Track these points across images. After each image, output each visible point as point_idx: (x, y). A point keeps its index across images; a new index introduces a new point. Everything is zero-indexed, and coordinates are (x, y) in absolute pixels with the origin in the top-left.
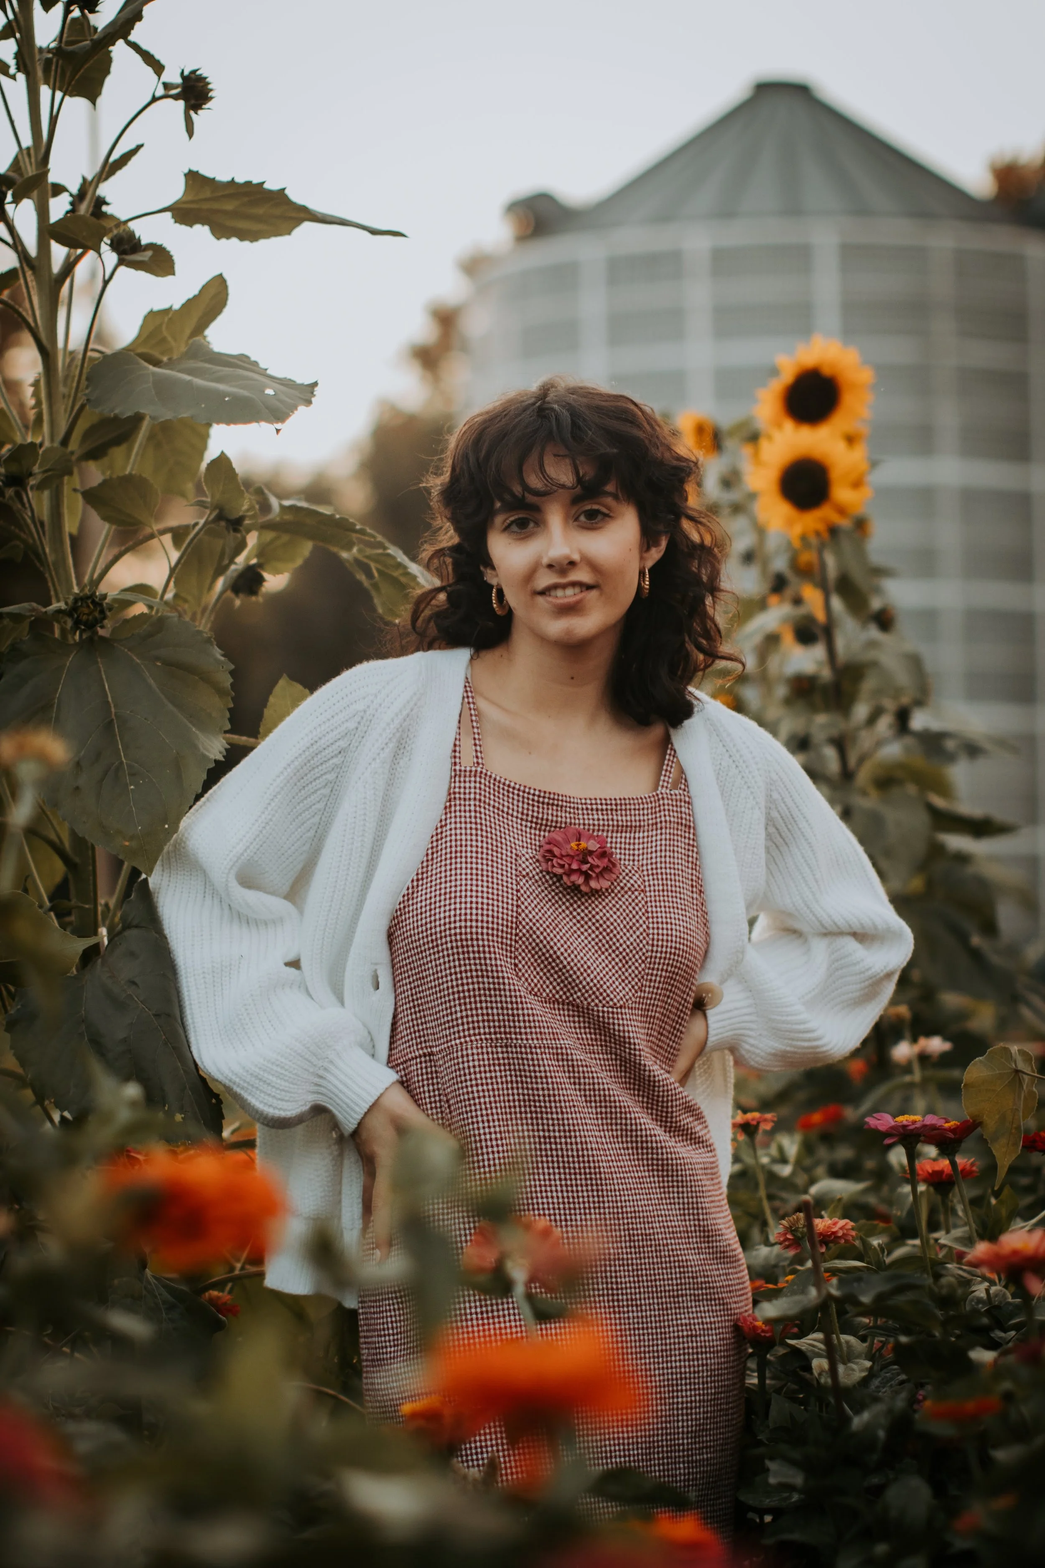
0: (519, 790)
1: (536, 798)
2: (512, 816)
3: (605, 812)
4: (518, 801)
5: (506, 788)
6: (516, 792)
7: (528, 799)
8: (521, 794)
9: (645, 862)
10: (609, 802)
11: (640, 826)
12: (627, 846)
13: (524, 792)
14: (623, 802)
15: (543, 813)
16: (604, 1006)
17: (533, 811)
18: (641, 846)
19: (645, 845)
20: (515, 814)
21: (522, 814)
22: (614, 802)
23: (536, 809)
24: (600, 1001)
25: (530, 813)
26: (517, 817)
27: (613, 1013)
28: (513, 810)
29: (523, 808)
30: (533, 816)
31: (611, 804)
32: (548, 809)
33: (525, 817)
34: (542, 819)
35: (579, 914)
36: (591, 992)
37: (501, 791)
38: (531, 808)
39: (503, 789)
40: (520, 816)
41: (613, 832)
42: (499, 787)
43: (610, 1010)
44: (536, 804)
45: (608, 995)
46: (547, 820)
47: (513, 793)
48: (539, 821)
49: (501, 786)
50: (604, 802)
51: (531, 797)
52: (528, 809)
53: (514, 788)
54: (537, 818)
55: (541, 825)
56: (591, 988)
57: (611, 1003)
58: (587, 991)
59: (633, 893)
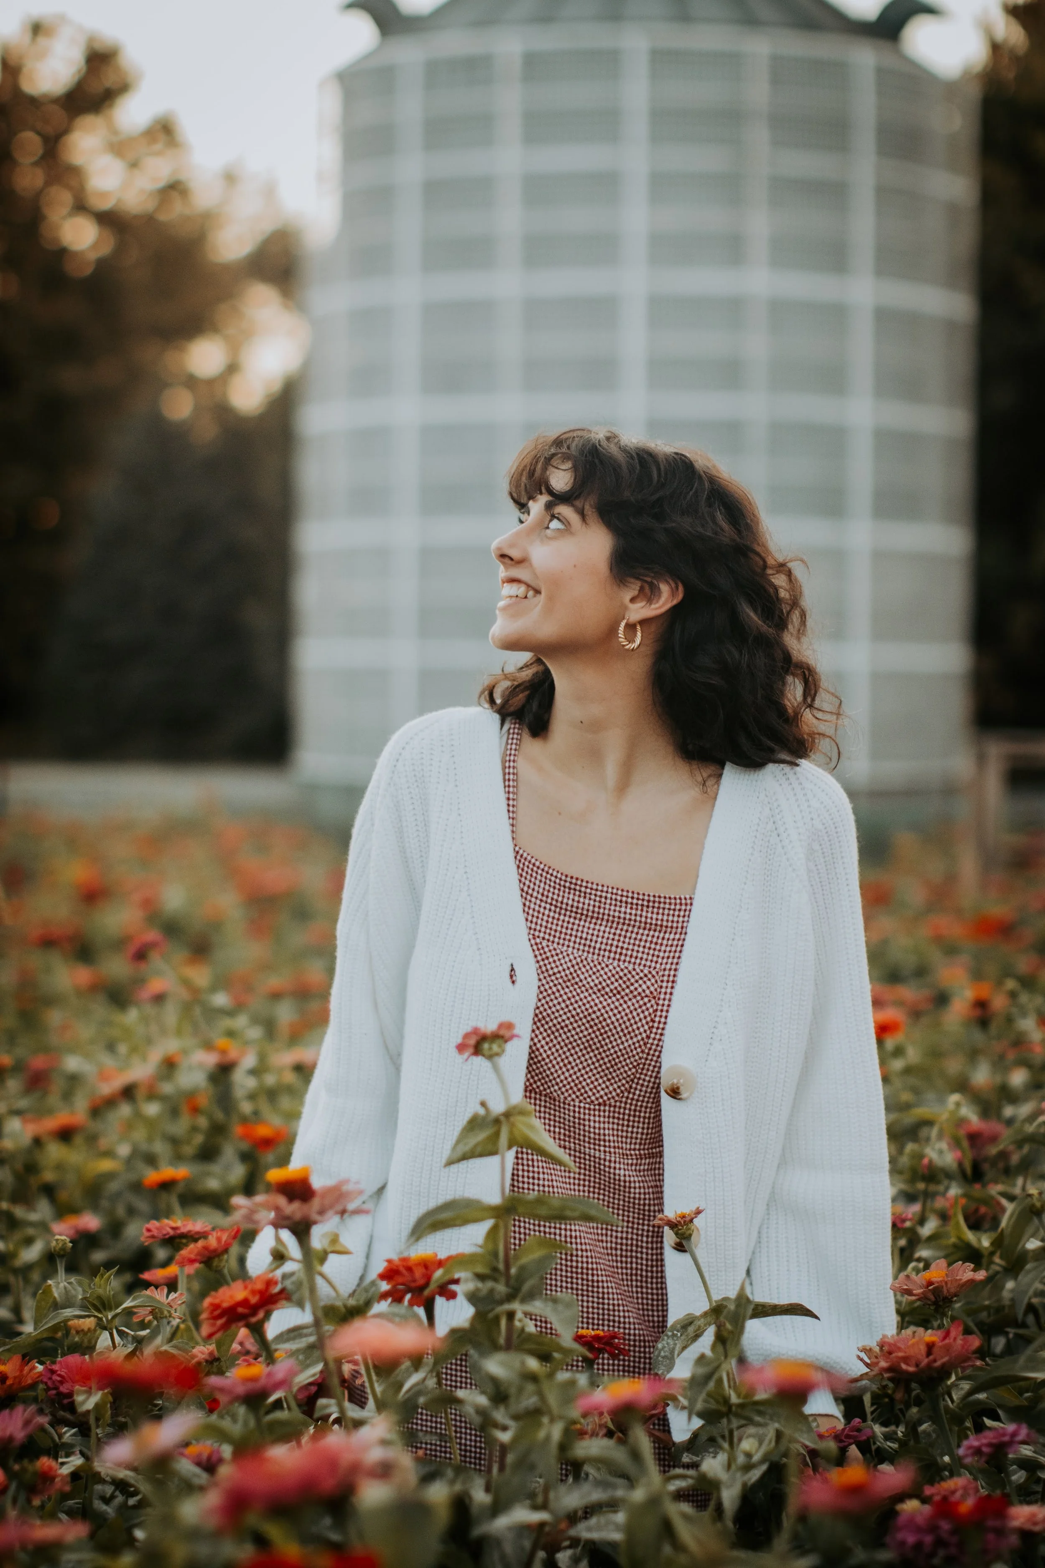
0: (543, 870)
1: (558, 881)
2: (532, 896)
3: (634, 907)
4: (541, 881)
5: (531, 866)
6: (540, 872)
7: (550, 880)
8: (544, 874)
9: (668, 967)
10: (641, 897)
11: (672, 927)
12: (653, 946)
13: (547, 873)
14: (657, 899)
15: (563, 897)
16: (580, 1102)
17: (554, 893)
18: (668, 949)
19: (673, 949)
20: (535, 894)
21: (543, 895)
22: (646, 898)
23: (556, 891)
24: (577, 1097)
25: (550, 895)
26: (536, 898)
27: (589, 1109)
28: (533, 890)
29: (544, 889)
30: (552, 899)
31: (643, 900)
32: (569, 893)
33: (544, 899)
34: (562, 903)
35: (575, 1009)
36: (568, 1087)
37: (526, 869)
38: (552, 890)
39: (528, 867)
40: (540, 896)
41: (639, 928)
42: (524, 864)
43: (587, 1106)
44: (557, 886)
45: (586, 1092)
46: (567, 904)
47: (537, 873)
48: (559, 905)
49: (527, 863)
50: (636, 896)
51: (553, 879)
52: (549, 891)
53: (538, 868)
54: (557, 901)
55: (561, 908)
56: (569, 1083)
57: (588, 1100)
58: (564, 1086)
59: (642, 999)
